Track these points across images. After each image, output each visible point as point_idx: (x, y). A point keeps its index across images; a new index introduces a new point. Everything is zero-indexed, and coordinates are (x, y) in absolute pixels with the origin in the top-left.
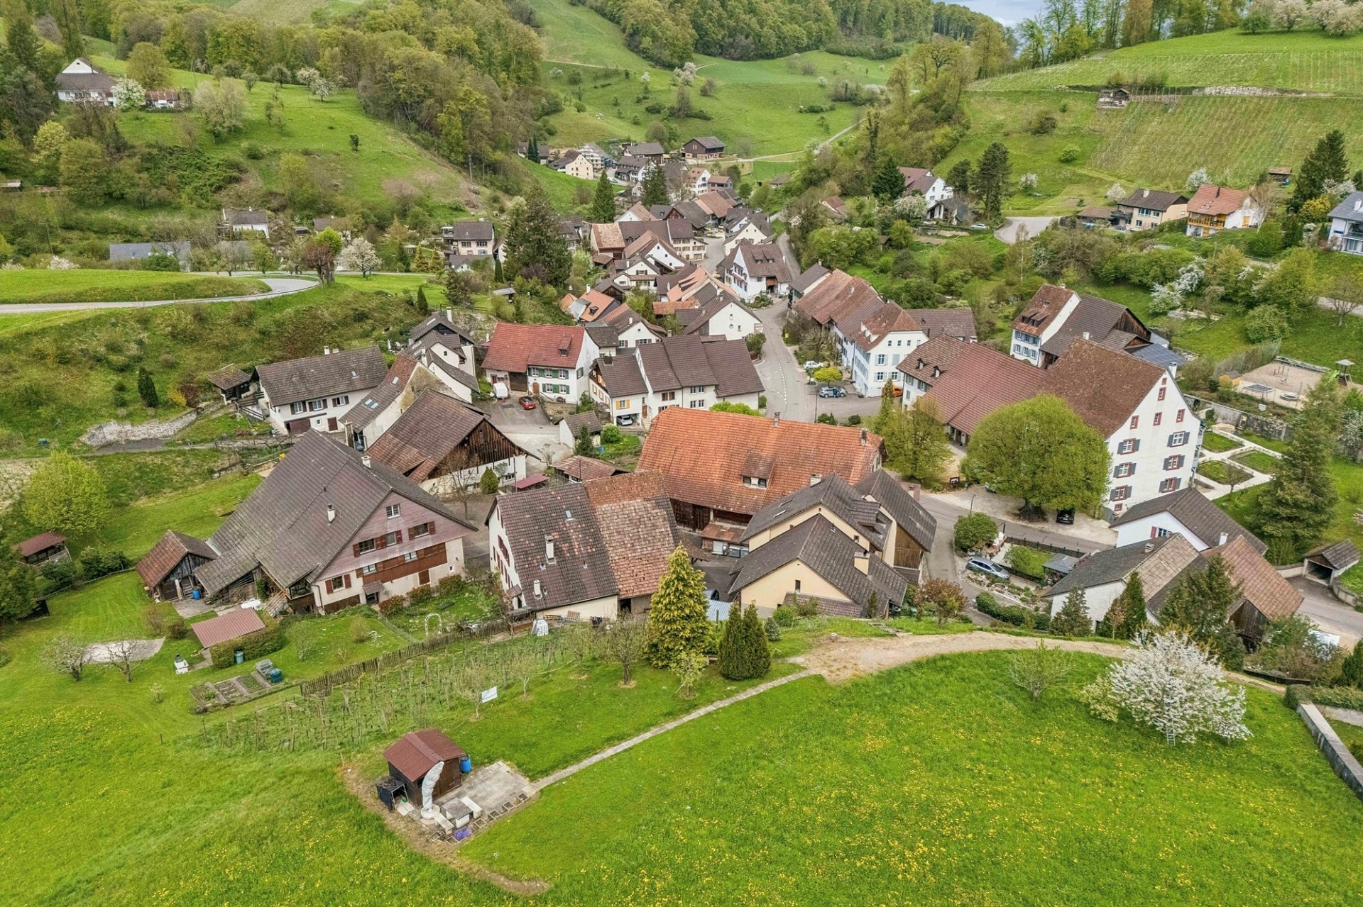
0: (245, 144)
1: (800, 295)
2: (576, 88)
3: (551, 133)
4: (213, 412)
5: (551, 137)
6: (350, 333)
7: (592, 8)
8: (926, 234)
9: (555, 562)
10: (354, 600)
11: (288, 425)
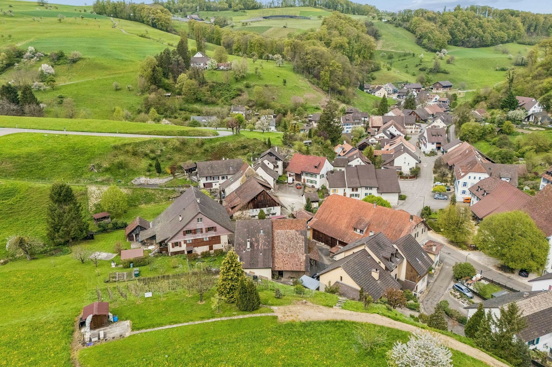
0: (245, 82)
1: (446, 152)
2: (390, 61)
3: (374, 79)
4: (180, 177)
5: (373, 81)
6: (239, 153)
7: (404, 28)
8: (523, 128)
9: (249, 250)
10: (182, 252)
11: (204, 185)
